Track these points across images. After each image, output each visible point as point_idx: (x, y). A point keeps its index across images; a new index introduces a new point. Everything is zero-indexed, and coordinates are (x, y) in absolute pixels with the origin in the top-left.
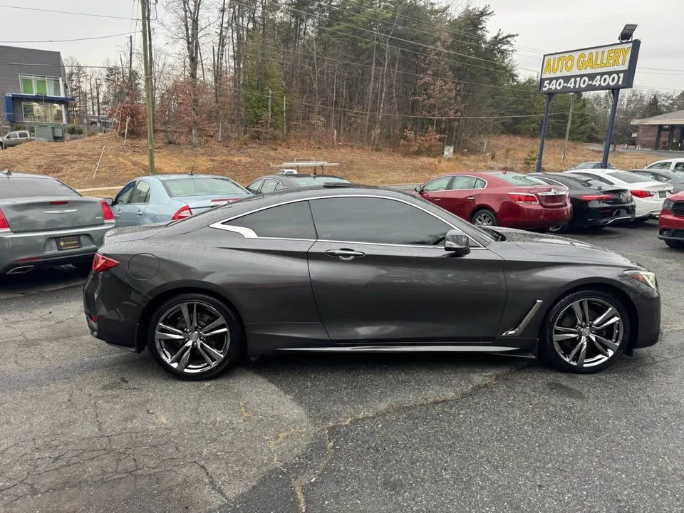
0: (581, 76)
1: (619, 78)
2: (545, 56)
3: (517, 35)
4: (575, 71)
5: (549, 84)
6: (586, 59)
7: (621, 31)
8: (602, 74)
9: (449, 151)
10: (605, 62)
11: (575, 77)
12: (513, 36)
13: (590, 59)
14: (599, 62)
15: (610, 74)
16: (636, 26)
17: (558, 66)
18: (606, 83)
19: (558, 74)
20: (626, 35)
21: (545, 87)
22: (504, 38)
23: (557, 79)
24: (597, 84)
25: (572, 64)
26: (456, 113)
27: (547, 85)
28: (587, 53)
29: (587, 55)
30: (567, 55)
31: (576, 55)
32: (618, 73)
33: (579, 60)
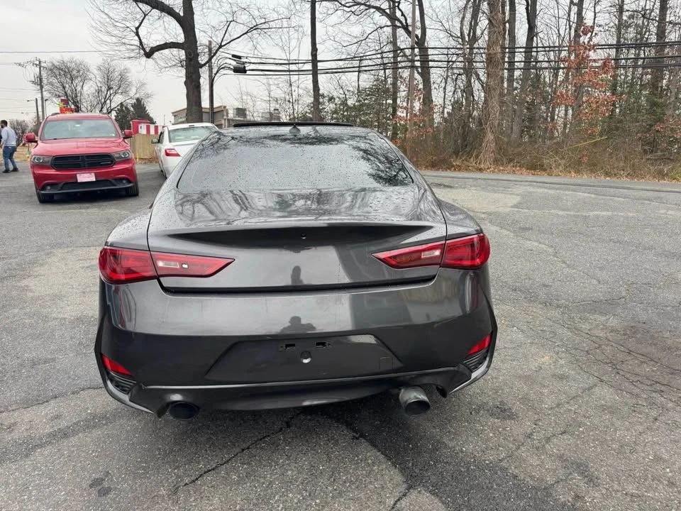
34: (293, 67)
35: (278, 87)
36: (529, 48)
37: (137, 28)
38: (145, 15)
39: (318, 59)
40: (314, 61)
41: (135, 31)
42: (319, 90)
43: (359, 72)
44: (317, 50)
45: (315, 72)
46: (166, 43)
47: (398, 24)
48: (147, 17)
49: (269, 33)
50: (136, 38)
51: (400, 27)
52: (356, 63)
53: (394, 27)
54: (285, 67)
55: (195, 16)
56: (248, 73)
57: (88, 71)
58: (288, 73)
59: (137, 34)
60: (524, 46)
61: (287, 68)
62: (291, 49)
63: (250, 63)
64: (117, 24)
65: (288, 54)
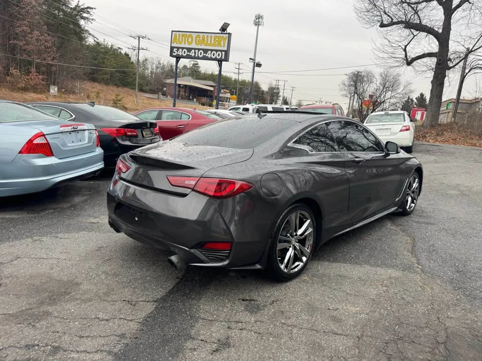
0: (199, 50)
1: (222, 54)
2: (172, 31)
3: (95, 8)
4: (193, 46)
5: (177, 51)
6: (201, 39)
7: (221, 26)
8: (212, 50)
9: (54, 90)
10: (212, 43)
11: (195, 49)
12: (92, 8)
13: (203, 39)
14: (209, 42)
15: (217, 51)
16: (229, 24)
17: (182, 40)
18: (215, 56)
19: (182, 45)
20: (224, 29)
21: (175, 53)
22: (85, 8)
23: (183, 48)
24: (209, 56)
25: (192, 41)
26: (53, 60)
27: (176, 52)
28: (201, 35)
29: (201, 37)
30: (188, 34)
31: (194, 35)
32: (221, 51)
33: (196, 38)
37: (406, 46)
38: (414, 36)
41: (404, 47)
46: (424, 54)
48: (415, 37)
50: (404, 53)
55: (451, 32)
57: (373, 77)
59: (405, 50)
64: (393, 45)
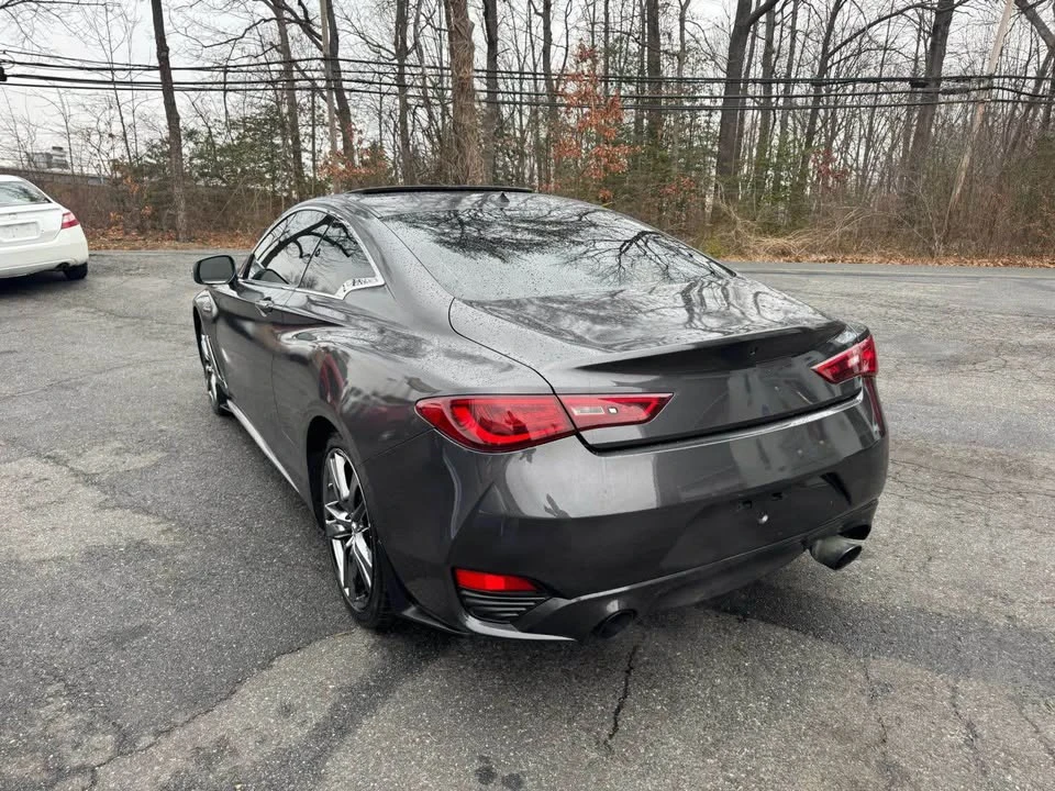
34: (120, 76)
35: (85, 108)
36: (492, 73)
39: (171, 66)
40: (164, 66)
42: (178, 119)
43: (225, 91)
44: (167, 50)
45: (168, 87)
47: (287, 15)
49: (57, 12)
51: (290, 21)
52: (220, 76)
53: (281, 21)
54: (107, 76)
56: (10, 80)
58: (112, 86)
60: (486, 68)
61: (111, 77)
62: (114, 44)
63: (14, 63)
65: (109, 53)
